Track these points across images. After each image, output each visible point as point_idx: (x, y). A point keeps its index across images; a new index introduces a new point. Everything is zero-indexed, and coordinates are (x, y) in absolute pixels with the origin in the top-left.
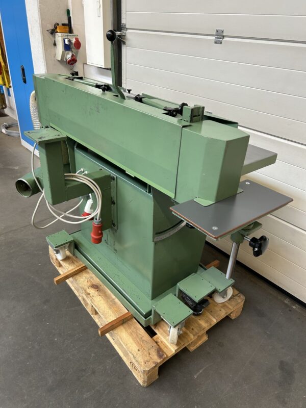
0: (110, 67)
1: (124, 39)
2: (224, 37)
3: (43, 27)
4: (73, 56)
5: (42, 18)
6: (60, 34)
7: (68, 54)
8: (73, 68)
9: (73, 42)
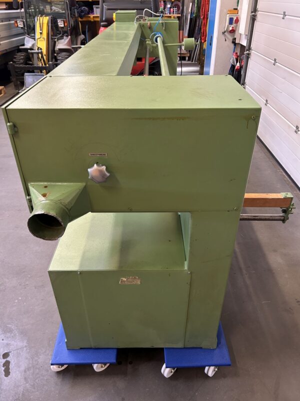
0: (247, 34)
1: (256, 17)
4: (233, 27)
6: (229, 15)
7: (230, 26)
8: (234, 36)
9: (234, 20)
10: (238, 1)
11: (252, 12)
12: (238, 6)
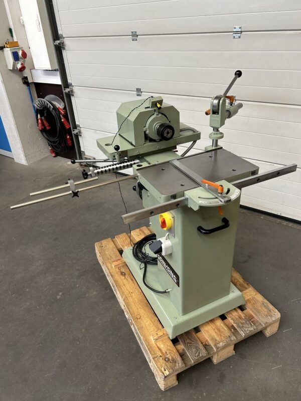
1: (63, 45)
2: (137, 35)
4: (22, 64)
6: (9, 49)
7: (18, 63)
8: (22, 74)
9: (20, 53)
10: (10, 30)
11: (54, 40)
12: (12, 36)
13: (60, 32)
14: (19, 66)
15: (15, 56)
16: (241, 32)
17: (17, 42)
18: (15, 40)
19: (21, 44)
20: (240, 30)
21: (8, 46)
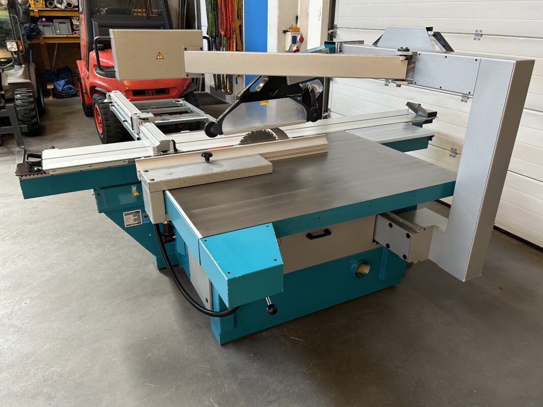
1: (335, 34)
3: (279, 28)
4: (297, 47)
5: (279, 23)
6: (290, 33)
7: (294, 46)
9: (298, 38)
10: (297, 18)
11: (329, 29)
12: (297, 23)
13: (335, 23)
14: (295, 48)
15: (294, 40)
16: (482, 35)
17: (299, 28)
18: (298, 26)
19: (302, 31)
20: (480, 33)
21: (290, 31)
